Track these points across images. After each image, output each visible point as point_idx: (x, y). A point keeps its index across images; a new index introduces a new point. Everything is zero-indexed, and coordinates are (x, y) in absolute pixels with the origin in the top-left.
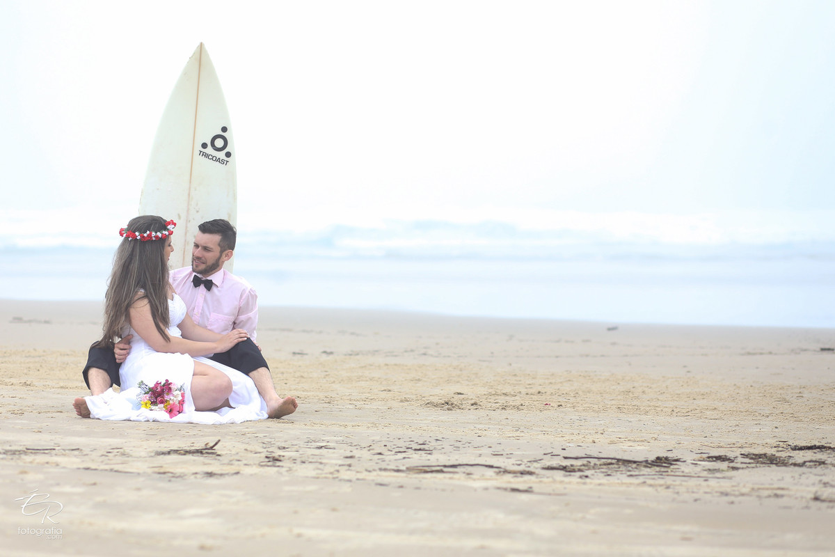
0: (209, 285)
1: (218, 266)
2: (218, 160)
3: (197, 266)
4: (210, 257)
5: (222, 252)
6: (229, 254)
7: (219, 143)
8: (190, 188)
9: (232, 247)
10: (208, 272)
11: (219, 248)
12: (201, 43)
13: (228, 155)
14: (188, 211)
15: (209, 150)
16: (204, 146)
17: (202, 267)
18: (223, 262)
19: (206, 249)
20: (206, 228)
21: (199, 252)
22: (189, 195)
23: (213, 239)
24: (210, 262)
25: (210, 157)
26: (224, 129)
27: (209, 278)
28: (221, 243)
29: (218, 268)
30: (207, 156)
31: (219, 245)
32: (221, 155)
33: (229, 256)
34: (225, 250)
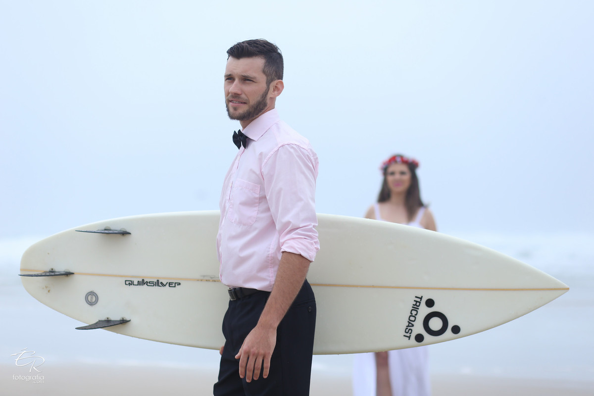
1: (266, 105)
2: (410, 324)
3: (235, 109)
4: (252, 92)
5: (269, 83)
6: (279, 86)
7: (436, 324)
9: (279, 75)
10: (253, 117)
11: (265, 77)
13: (420, 338)
16: (430, 303)
17: (243, 109)
19: (245, 79)
20: (239, 51)
21: (235, 87)
23: (255, 65)
24: (253, 101)
25: (414, 313)
26: (456, 330)
28: (266, 70)
30: (416, 307)
31: (264, 72)
32: (418, 328)
33: (278, 89)
34: (272, 80)
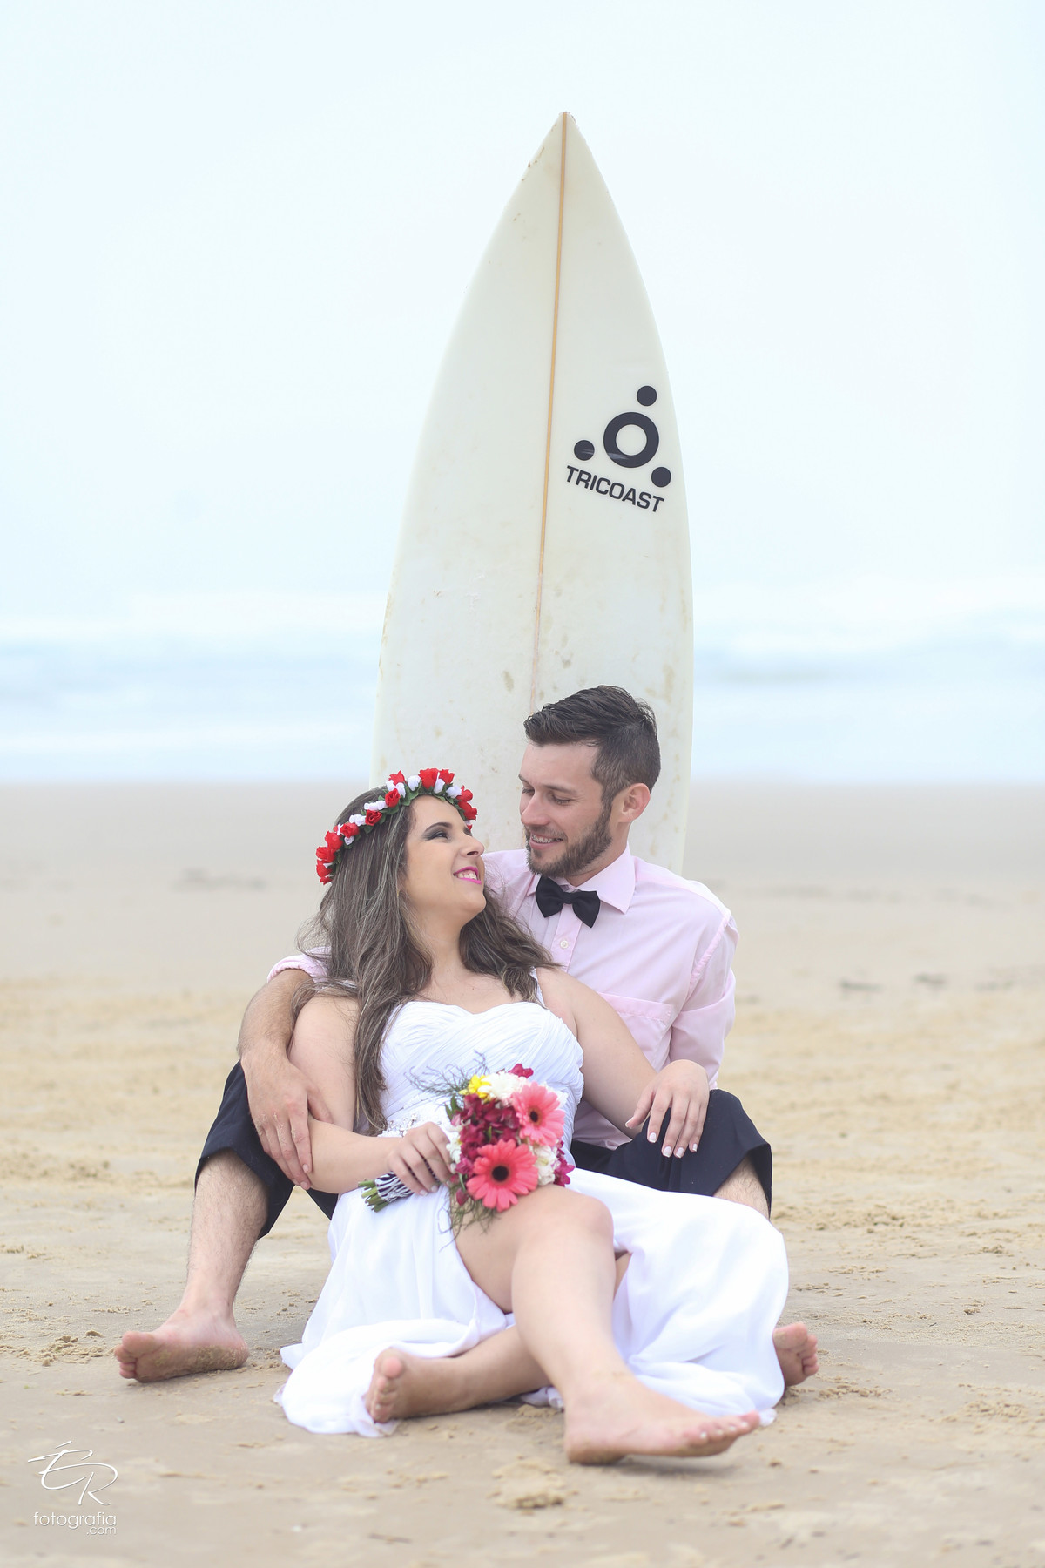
0: (588, 908)
1: (608, 841)
2: (629, 496)
3: (539, 855)
4: (574, 819)
5: (608, 798)
6: (638, 797)
7: (631, 440)
8: (540, 587)
10: (579, 867)
11: (597, 788)
12: (565, 116)
13: (661, 477)
14: (536, 660)
15: (601, 464)
16: (584, 450)
17: (555, 855)
18: (624, 827)
19: (555, 795)
21: (535, 808)
22: (538, 609)
23: (570, 762)
24: (577, 836)
25: (604, 486)
26: (647, 395)
27: (586, 887)
29: (610, 850)
30: (592, 482)
31: (595, 776)
32: (639, 479)
33: (636, 806)
34: (619, 789)
